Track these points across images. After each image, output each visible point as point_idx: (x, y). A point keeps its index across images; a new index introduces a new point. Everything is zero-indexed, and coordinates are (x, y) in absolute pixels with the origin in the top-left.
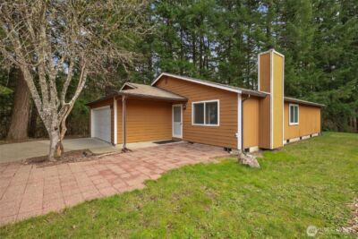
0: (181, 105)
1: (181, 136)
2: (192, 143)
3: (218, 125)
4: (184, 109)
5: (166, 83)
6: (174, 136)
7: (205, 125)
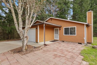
0: (58, 28)
1: (58, 39)
2: (64, 41)
3: (76, 35)
4: (60, 30)
5: (51, 21)
6: (55, 39)
7: (69, 35)
